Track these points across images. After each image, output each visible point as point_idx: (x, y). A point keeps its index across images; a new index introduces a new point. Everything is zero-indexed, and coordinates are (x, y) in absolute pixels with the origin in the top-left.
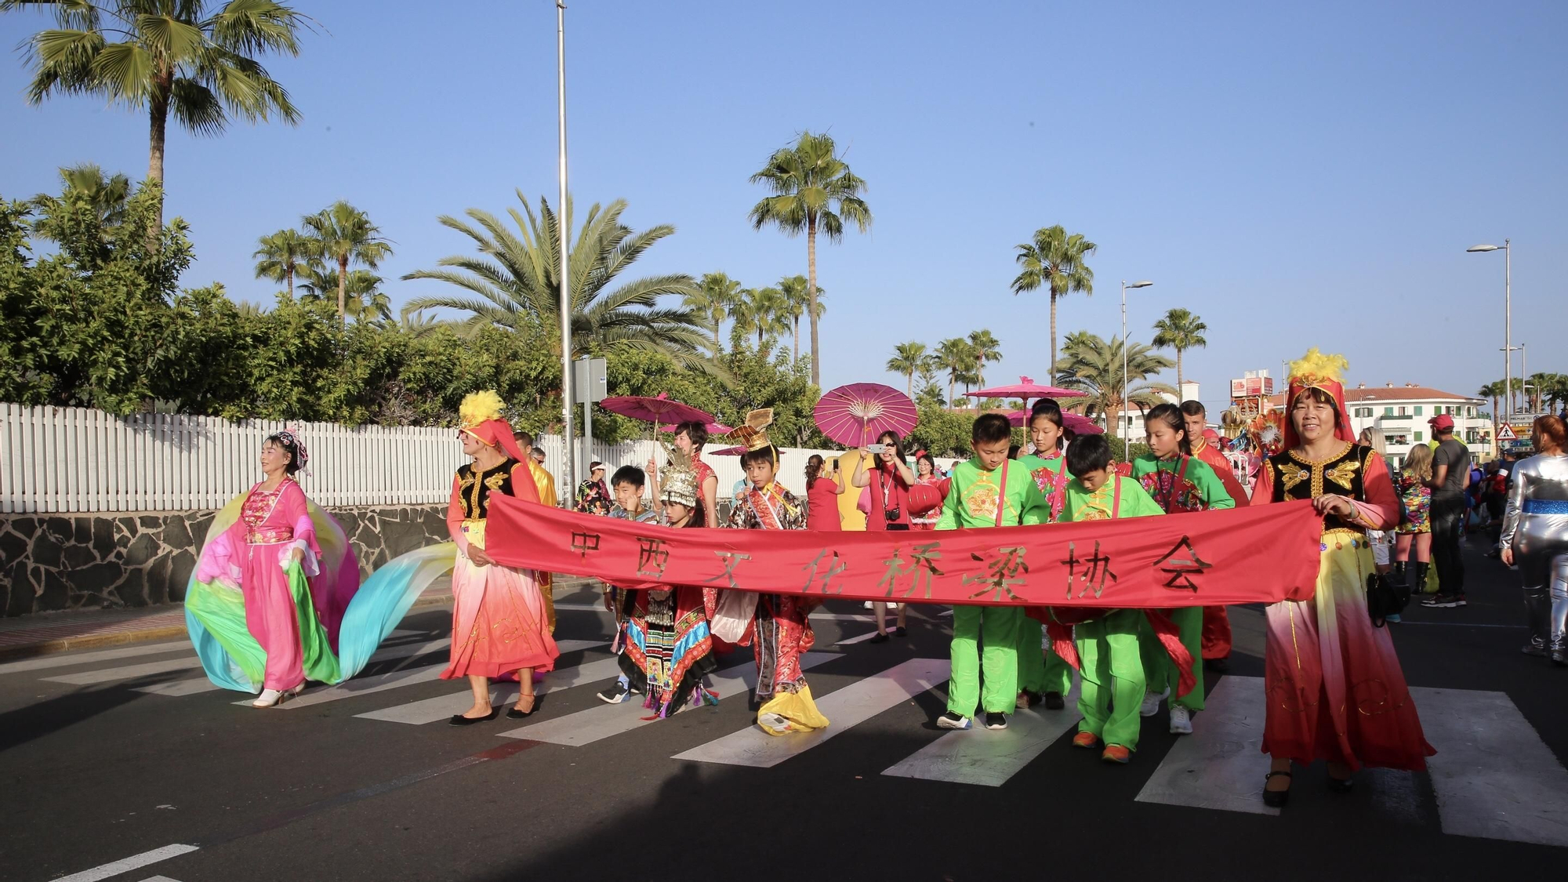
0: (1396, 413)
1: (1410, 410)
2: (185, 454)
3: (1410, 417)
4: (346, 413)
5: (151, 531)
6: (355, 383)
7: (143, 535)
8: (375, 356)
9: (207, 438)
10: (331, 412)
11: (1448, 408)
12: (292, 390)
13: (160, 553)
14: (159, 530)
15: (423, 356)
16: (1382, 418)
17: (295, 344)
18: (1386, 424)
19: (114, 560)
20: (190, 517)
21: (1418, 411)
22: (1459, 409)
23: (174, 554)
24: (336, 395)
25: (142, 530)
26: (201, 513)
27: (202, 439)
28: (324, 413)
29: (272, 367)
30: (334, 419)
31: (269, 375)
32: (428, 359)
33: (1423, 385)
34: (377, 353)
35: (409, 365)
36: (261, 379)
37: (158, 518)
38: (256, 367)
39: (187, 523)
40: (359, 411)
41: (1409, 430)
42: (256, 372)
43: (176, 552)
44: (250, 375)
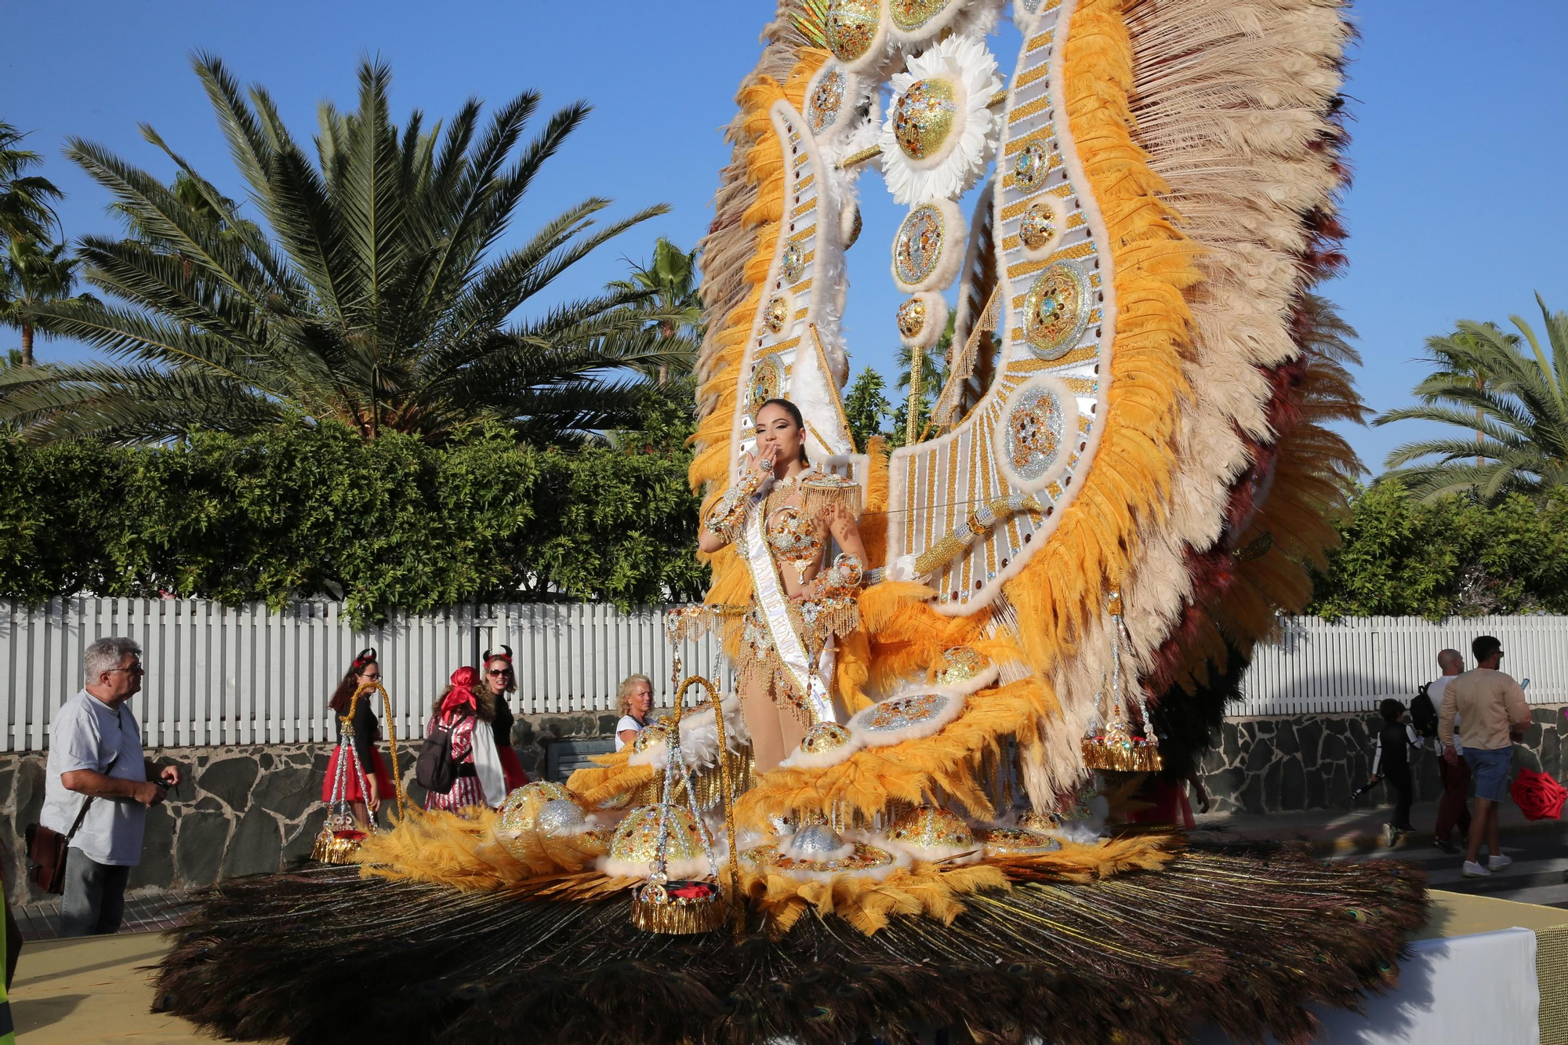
2: (1289, 656)
4: (1431, 605)
5: (1266, 736)
6: (1444, 573)
7: (1260, 740)
8: (1461, 540)
9: (1306, 639)
10: (1415, 605)
12: (1384, 584)
13: (1274, 759)
14: (1273, 735)
15: (1505, 535)
17: (1390, 536)
19: (1239, 765)
20: (1298, 721)
23: (1285, 760)
24: (1423, 586)
25: (1259, 735)
26: (1305, 718)
27: (1302, 641)
28: (1409, 606)
29: (1366, 561)
30: (1417, 612)
31: (1365, 570)
32: (1512, 537)
34: (1463, 537)
35: (1490, 546)
36: (1353, 574)
37: (1271, 723)
38: (1350, 561)
39: (1295, 728)
40: (1443, 603)
42: (1350, 568)
43: (1286, 758)
44: (1344, 570)
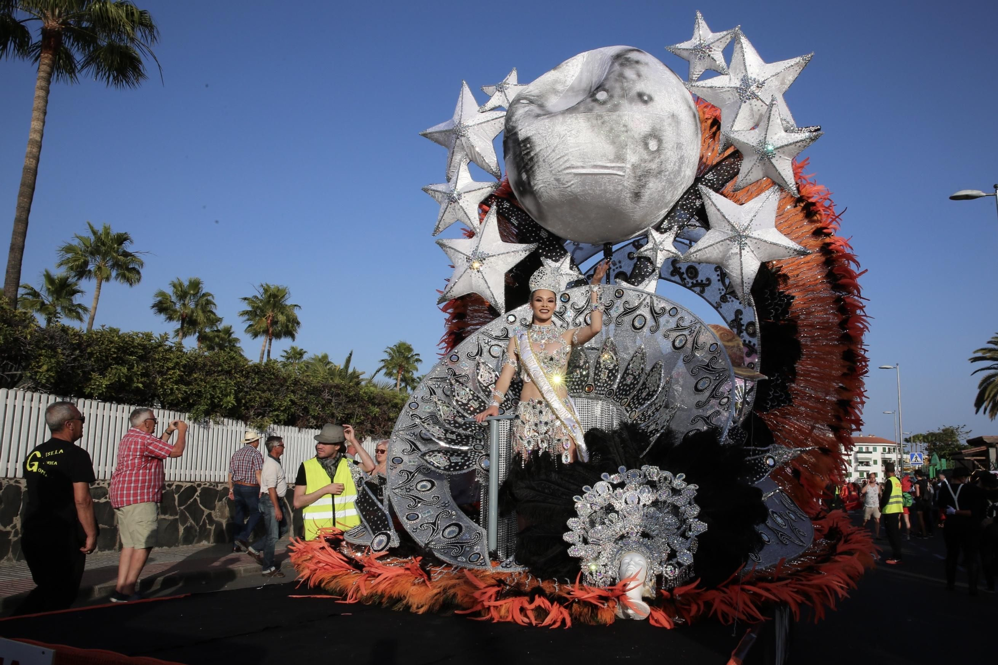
0: (864, 450)
1: (871, 449)
3: (871, 453)
11: (889, 449)
16: (858, 452)
18: (859, 455)
21: (875, 449)
22: (894, 449)
33: (877, 436)
41: (871, 459)
